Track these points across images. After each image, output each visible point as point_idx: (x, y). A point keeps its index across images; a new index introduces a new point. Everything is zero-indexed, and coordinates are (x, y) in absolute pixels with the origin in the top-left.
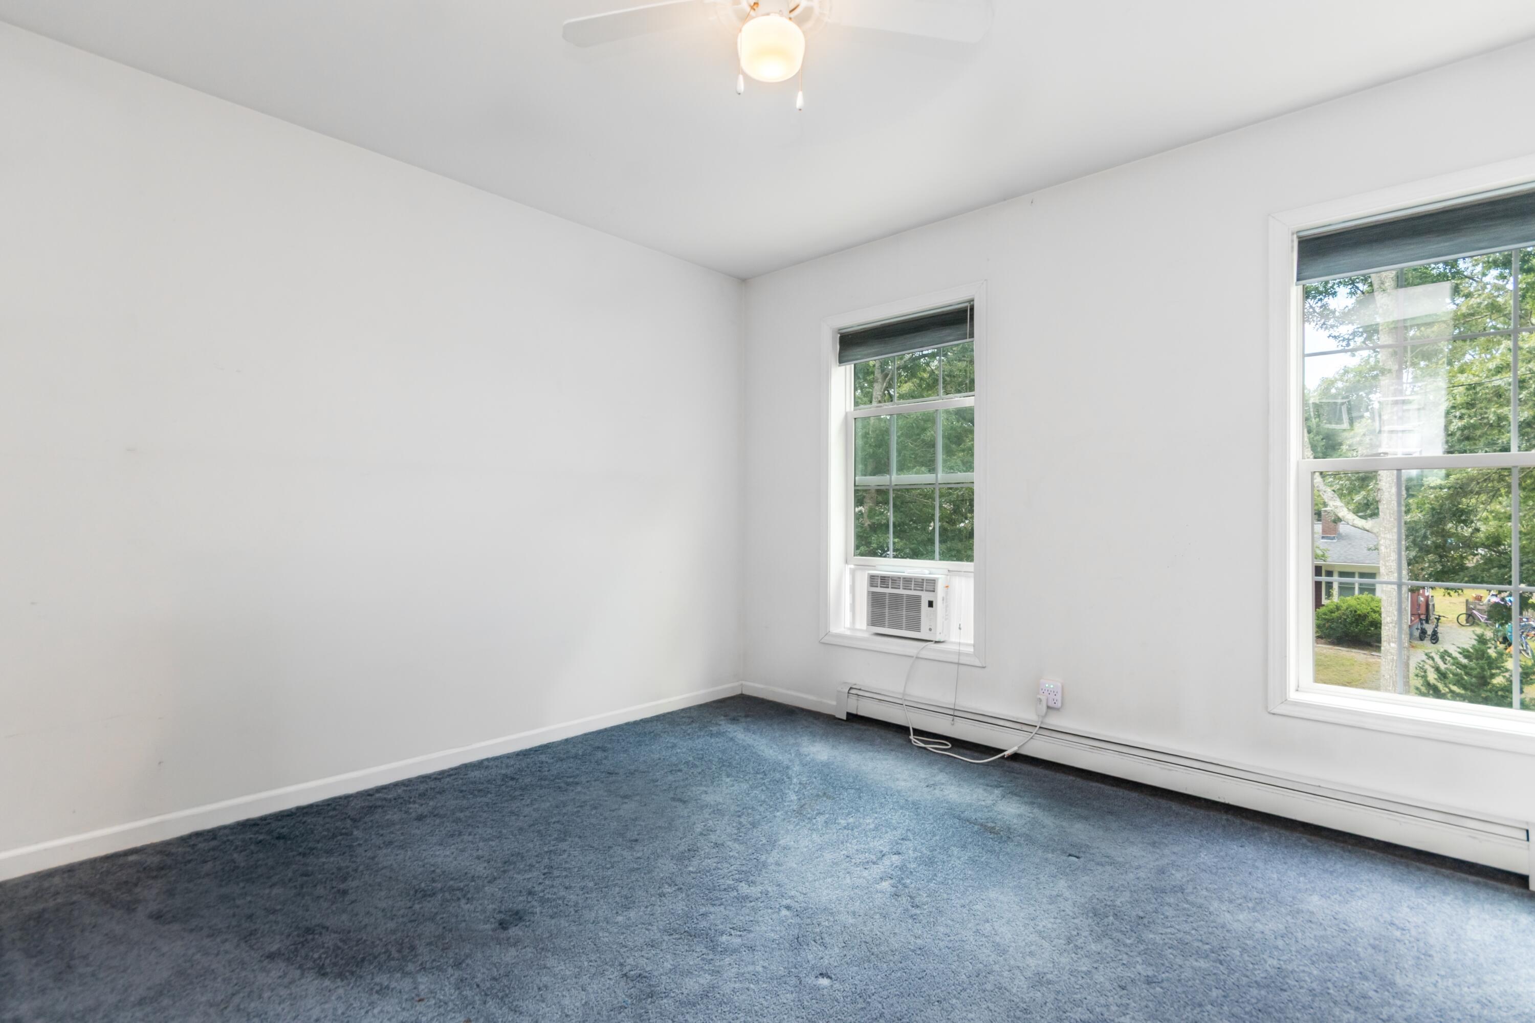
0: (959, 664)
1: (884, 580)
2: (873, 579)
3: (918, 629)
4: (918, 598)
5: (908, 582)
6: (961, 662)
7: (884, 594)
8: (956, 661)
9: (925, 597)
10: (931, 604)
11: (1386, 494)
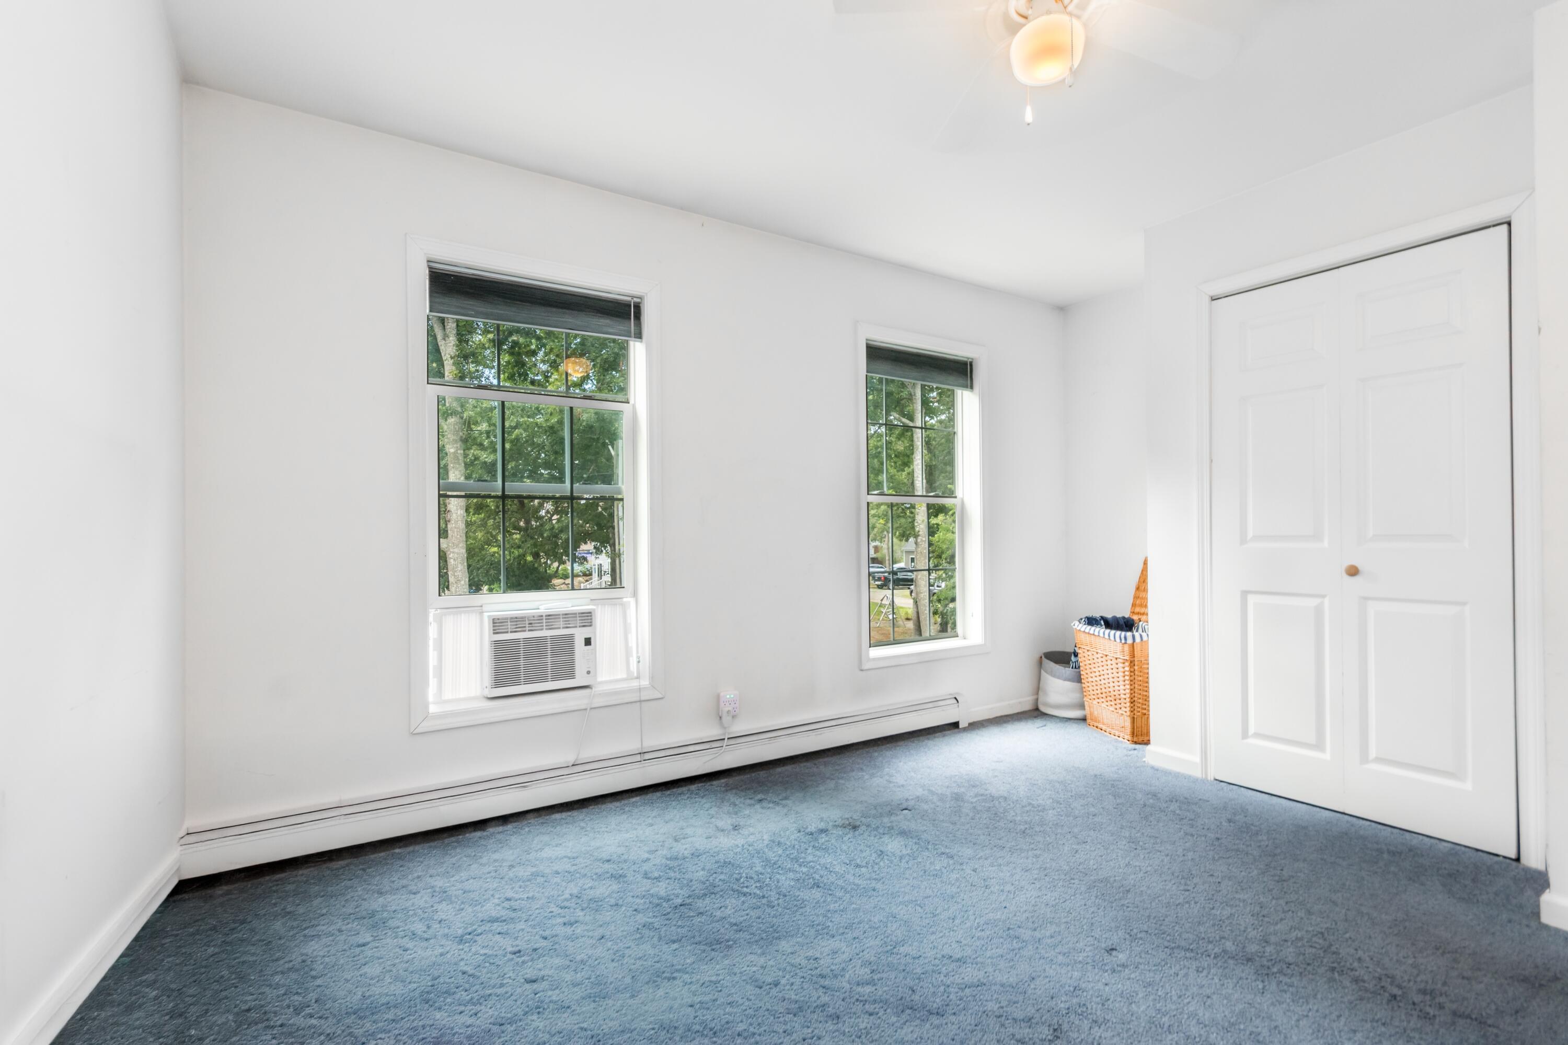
0: (640, 701)
1: (519, 622)
2: (498, 625)
3: (572, 676)
4: (571, 637)
5: (550, 619)
6: (643, 698)
7: (517, 641)
8: (638, 699)
9: (580, 635)
10: (588, 642)
11: (454, 515)
